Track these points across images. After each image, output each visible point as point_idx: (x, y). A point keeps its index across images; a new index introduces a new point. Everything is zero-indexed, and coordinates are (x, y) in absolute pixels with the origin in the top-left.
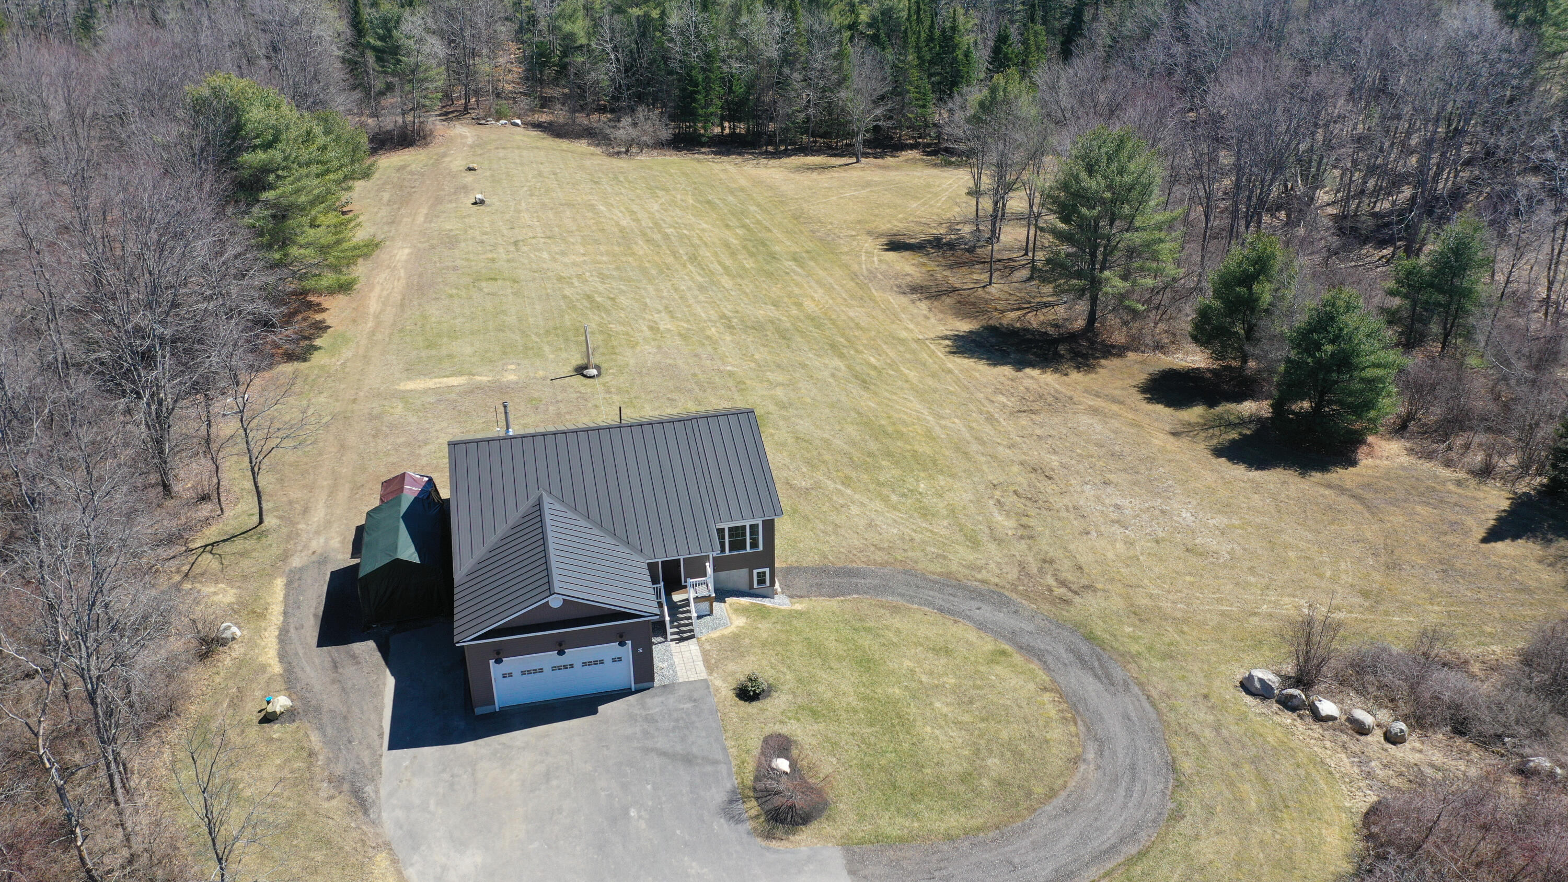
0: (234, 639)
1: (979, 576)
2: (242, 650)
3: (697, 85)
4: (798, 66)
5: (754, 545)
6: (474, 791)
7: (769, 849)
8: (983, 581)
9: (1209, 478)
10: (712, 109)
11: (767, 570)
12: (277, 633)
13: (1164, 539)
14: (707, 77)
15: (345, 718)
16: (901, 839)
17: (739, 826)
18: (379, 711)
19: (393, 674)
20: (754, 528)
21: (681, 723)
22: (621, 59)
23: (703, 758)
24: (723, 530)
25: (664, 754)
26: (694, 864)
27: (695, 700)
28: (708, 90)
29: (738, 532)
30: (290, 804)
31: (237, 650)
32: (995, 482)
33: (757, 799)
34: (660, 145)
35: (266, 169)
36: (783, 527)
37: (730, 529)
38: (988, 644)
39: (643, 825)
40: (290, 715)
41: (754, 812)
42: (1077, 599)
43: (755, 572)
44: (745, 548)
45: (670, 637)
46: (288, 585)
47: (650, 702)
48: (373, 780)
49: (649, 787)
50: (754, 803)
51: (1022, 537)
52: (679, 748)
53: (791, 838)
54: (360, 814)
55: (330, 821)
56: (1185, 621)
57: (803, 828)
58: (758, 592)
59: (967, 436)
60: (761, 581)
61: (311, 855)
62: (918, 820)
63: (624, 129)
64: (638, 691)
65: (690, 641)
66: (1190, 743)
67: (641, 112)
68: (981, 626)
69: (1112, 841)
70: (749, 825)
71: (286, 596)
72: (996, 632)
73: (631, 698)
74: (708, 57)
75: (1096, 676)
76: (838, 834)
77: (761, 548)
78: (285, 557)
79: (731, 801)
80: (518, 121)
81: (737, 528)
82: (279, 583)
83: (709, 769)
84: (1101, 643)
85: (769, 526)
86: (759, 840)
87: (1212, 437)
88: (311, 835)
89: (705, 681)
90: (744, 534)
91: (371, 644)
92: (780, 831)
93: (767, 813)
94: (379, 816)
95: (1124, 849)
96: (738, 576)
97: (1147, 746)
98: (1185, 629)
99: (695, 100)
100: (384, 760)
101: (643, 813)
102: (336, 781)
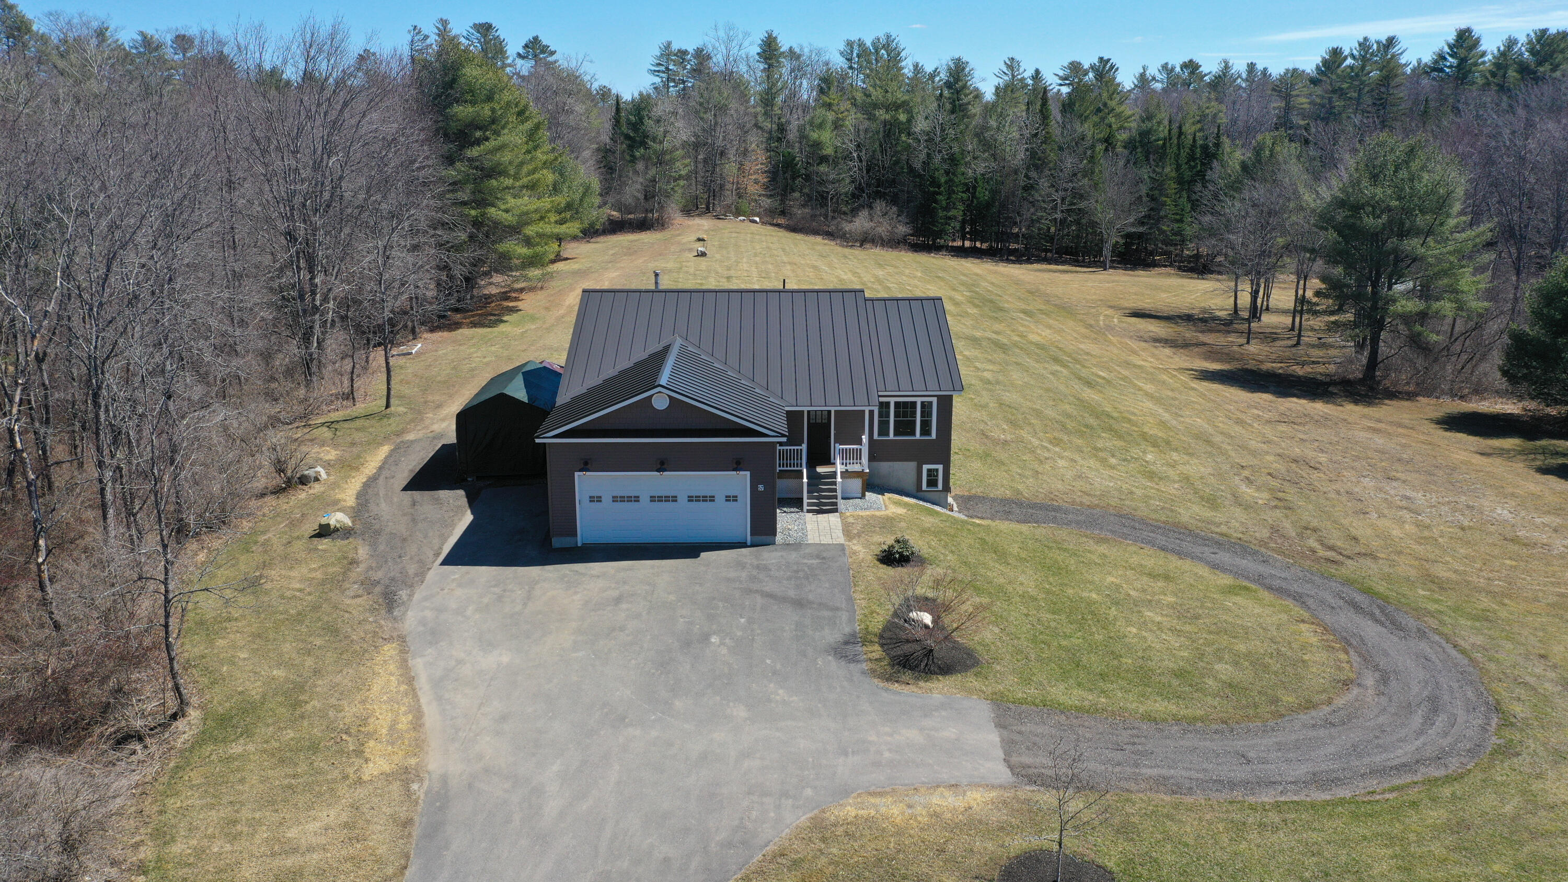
0: (317, 479)
1: (1218, 530)
2: (322, 489)
3: (939, 187)
4: (1047, 172)
5: (926, 430)
6: (525, 604)
7: (887, 690)
8: (1222, 534)
9: (1532, 487)
10: (952, 213)
11: (940, 467)
12: (364, 480)
13: (1470, 528)
14: (951, 180)
15: (404, 540)
16: (1079, 709)
17: (852, 666)
18: (444, 540)
19: (472, 513)
20: (926, 407)
21: (801, 574)
22: (863, 158)
23: (820, 604)
24: (888, 404)
25: (771, 596)
26: (781, 691)
27: (824, 558)
28: (951, 192)
29: (905, 409)
30: (310, 598)
31: (316, 488)
32: (1244, 464)
33: (882, 645)
34: (893, 243)
35: (475, 125)
36: (960, 408)
37: (897, 404)
38: (1226, 580)
39: (724, 651)
40: (345, 533)
41: (875, 655)
42: (1349, 562)
43: (925, 467)
44: (914, 434)
45: (805, 507)
46: (392, 452)
47: (767, 555)
48: (411, 586)
49: (743, 620)
50: (877, 647)
51: (1276, 507)
52: (792, 593)
53: (922, 684)
54: (383, 612)
55: (347, 615)
56: (1504, 595)
57: (940, 678)
58: (928, 495)
59: (1211, 430)
60: (932, 483)
61: (311, 639)
62: (1107, 697)
63: (861, 223)
64: (752, 546)
65: (831, 515)
66: (1520, 691)
67: (879, 206)
68: (1215, 567)
69: (1403, 760)
70: (865, 666)
71: (386, 458)
72: (1238, 573)
73: (744, 551)
74: (953, 160)
75: (1377, 621)
76: (990, 690)
77: (934, 436)
78: (398, 434)
79: (846, 643)
80: (757, 219)
81: (905, 403)
82: (385, 450)
83: (826, 613)
84: (1386, 599)
85: (946, 404)
86: (876, 681)
87: (1533, 460)
88: (320, 624)
89: (843, 545)
90: (914, 414)
91: (461, 493)
92: (907, 675)
93: (893, 658)
94: (404, 614)
95: (1423, 769)
96: (904, 470)
97: (1455, 685)
98: (1506, 601)
99: (936, 202)
100: (430, 575)
101: (727, 641)
102: (368, 584)
